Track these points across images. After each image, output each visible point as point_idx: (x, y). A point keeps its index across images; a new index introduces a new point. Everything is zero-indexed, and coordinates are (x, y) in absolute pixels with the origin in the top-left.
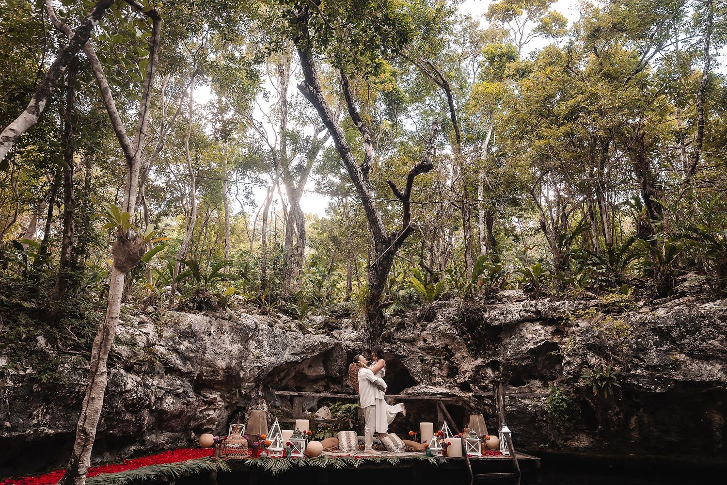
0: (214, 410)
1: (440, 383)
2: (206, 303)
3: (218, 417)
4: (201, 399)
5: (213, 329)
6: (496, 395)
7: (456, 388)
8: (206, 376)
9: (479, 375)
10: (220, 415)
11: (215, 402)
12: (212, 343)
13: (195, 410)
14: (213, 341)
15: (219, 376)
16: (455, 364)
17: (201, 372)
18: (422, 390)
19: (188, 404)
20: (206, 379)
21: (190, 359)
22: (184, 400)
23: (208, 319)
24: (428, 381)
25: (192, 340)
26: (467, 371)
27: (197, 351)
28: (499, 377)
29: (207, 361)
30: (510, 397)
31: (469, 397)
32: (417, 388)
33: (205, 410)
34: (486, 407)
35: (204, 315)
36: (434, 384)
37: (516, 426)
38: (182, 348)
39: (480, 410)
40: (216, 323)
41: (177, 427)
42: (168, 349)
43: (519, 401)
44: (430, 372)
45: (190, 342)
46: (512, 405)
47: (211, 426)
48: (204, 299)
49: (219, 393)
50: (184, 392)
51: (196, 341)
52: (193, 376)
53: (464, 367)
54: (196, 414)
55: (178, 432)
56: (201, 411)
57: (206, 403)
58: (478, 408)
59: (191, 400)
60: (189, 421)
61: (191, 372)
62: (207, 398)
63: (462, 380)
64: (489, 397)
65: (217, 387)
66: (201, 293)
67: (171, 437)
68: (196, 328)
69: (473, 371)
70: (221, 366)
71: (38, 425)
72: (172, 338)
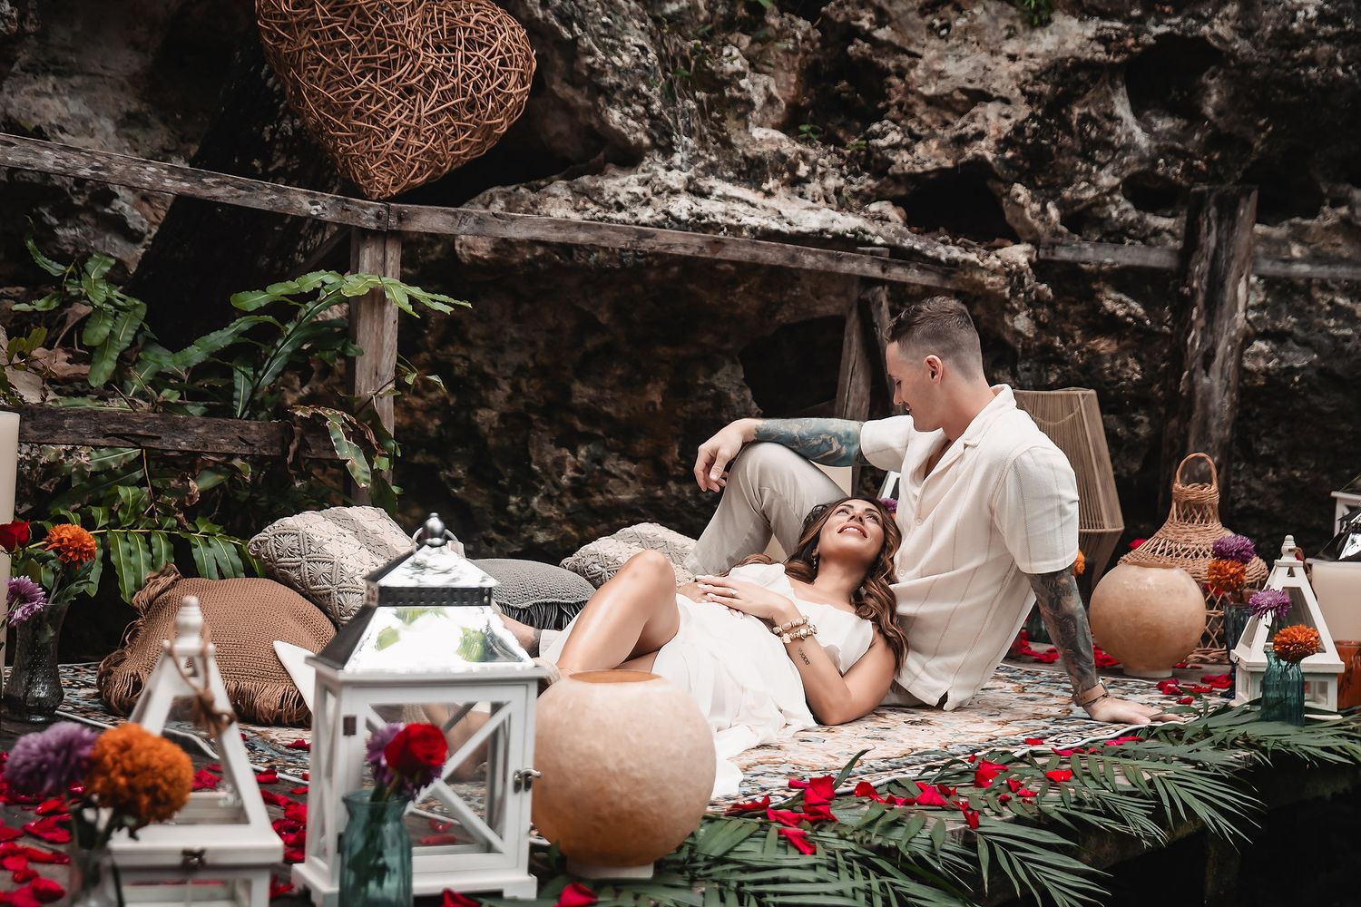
1: (793, 167)
6: (1200, 267)
7: (886, 208)
9: (1065, 125)
16: (857, 48)
18: (682, 206)
24: (702, 139)
26: (982, 97)
28: (1183, 154)
30: (1270, 283)
31: (1013, 275)
32: (622, 185)
34: (1104, 345)
36: (753, 172)
37: (1271, 461)
39: (1059, 359)
43: (1337, 311)
44: (716, 83)
46: (1278, 337)
53: (950, 66)
58: (1048, 348)
63: (928, 156)
64: (1126, 279)
69: (1031, 98)
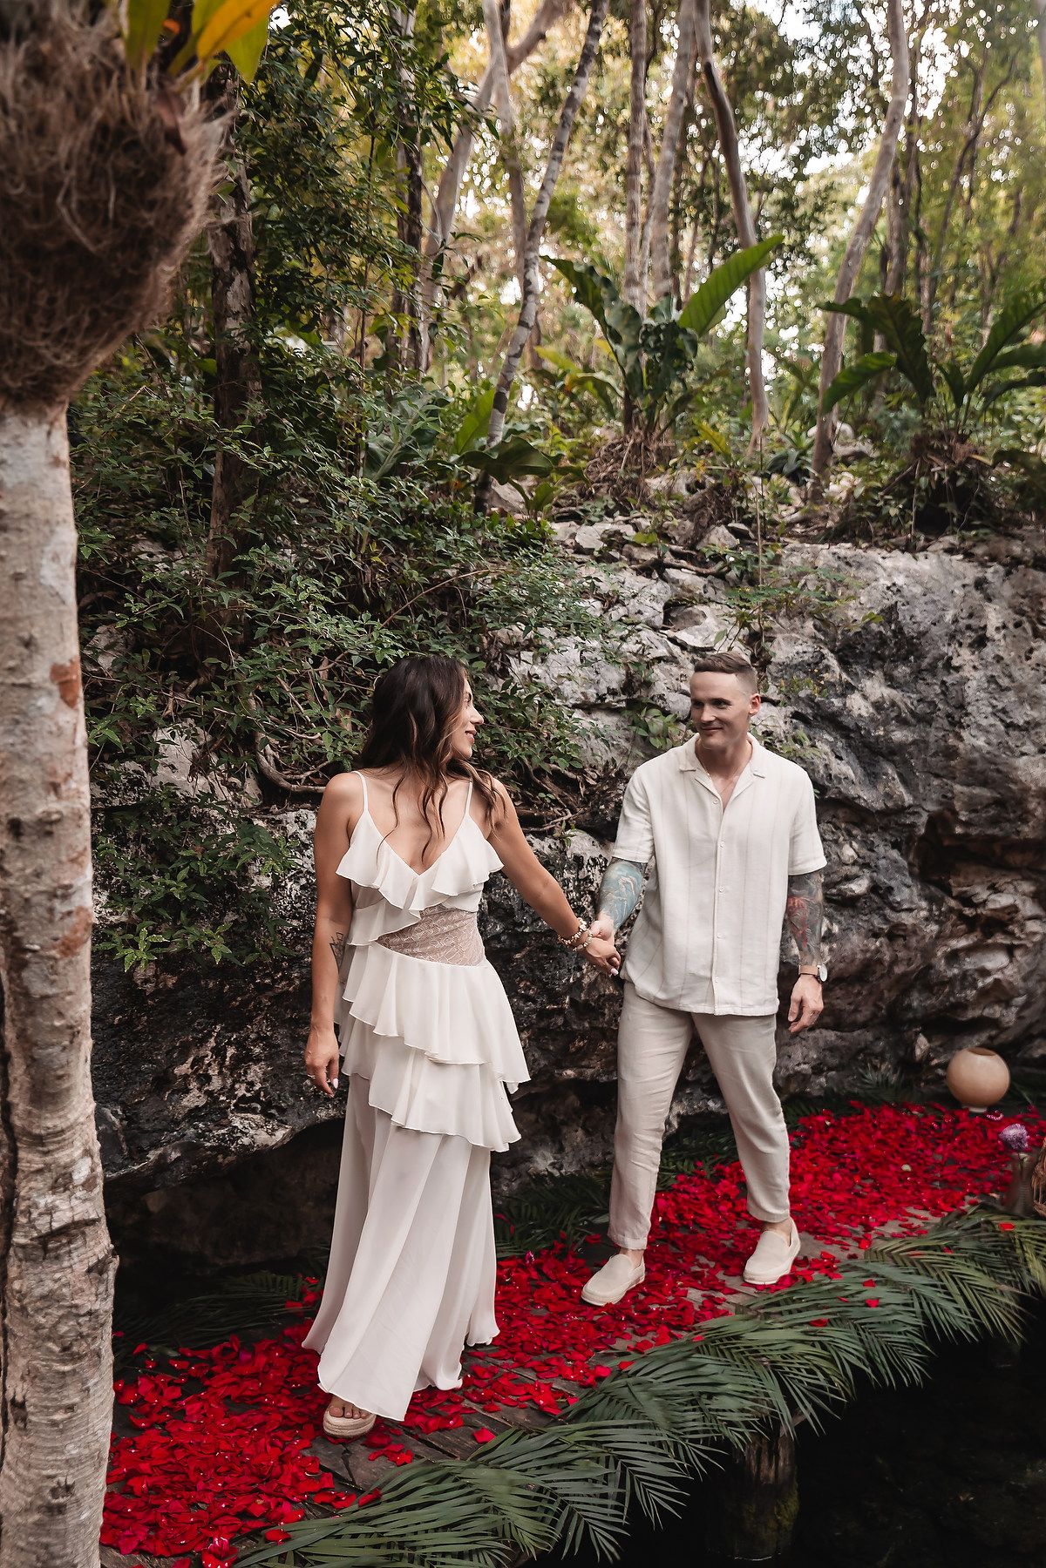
0: (1010, 950)
2: (962, 496)
3: (1025, 979)
4: (951, 910)
5: (994, 617)
8: (966, 824)
10: (1031, 973)
11: (1012, 921)
12: (992, 679)
13: (927, 952)
14: (996, 670)
15: (1025, 822)
17: (947, 802)
19: (895, 933)
20: (966, 836)
21: (893, 753)
22: (877, 921)
23: (971, 572)
25: (902, 671)
27: (925, 720)
29: (972, 762)
33: (969, 950)
35: (951, 551)
38: (858, 706)
40: (1007, 590)
41: (856, 1011)
42: (796, 715)
45: (891, 681)
47: (996, 1011)
48: (954, 478)
49: (1027, 887)
50: (874, 888)
51: (918, 674)
52: (913, 825)
54: (930, 967)
55: (864, 1026)
56: (953, 957)
57: (971, 924)
59: (907, 919)
60: (906, 992)
61: (901, 810)
62: (975, 906)
65: (1016, 859)
66: (938, 452)
67: (832, 1049)
68: (917, 617)
70: (1036, 781)
71: (214, 1111)
72: (813, 668)
